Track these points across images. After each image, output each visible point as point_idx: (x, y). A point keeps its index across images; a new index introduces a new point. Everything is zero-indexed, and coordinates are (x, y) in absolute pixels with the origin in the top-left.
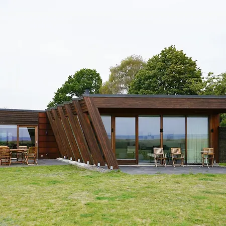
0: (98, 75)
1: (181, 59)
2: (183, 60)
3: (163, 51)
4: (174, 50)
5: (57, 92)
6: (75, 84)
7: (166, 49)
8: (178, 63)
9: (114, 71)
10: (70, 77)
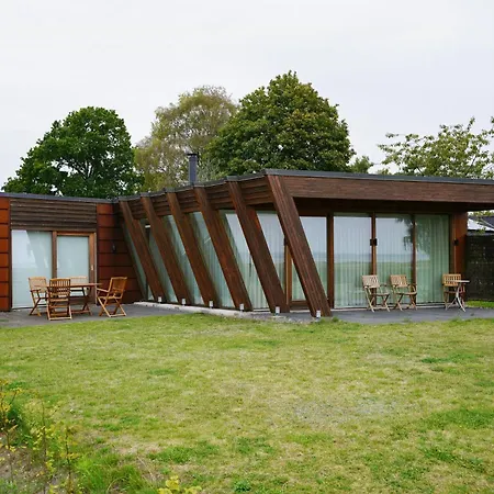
0: (121, 122)
1: (310, 100)
2: (315, 103)
3: (273, 83)
4: (296, 80)
5: (26, 156)
6: (71, 141)
7: (278, 77)
8: (306, 110)
9: (167, 116)
10: (56, 124)
